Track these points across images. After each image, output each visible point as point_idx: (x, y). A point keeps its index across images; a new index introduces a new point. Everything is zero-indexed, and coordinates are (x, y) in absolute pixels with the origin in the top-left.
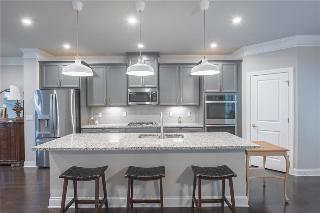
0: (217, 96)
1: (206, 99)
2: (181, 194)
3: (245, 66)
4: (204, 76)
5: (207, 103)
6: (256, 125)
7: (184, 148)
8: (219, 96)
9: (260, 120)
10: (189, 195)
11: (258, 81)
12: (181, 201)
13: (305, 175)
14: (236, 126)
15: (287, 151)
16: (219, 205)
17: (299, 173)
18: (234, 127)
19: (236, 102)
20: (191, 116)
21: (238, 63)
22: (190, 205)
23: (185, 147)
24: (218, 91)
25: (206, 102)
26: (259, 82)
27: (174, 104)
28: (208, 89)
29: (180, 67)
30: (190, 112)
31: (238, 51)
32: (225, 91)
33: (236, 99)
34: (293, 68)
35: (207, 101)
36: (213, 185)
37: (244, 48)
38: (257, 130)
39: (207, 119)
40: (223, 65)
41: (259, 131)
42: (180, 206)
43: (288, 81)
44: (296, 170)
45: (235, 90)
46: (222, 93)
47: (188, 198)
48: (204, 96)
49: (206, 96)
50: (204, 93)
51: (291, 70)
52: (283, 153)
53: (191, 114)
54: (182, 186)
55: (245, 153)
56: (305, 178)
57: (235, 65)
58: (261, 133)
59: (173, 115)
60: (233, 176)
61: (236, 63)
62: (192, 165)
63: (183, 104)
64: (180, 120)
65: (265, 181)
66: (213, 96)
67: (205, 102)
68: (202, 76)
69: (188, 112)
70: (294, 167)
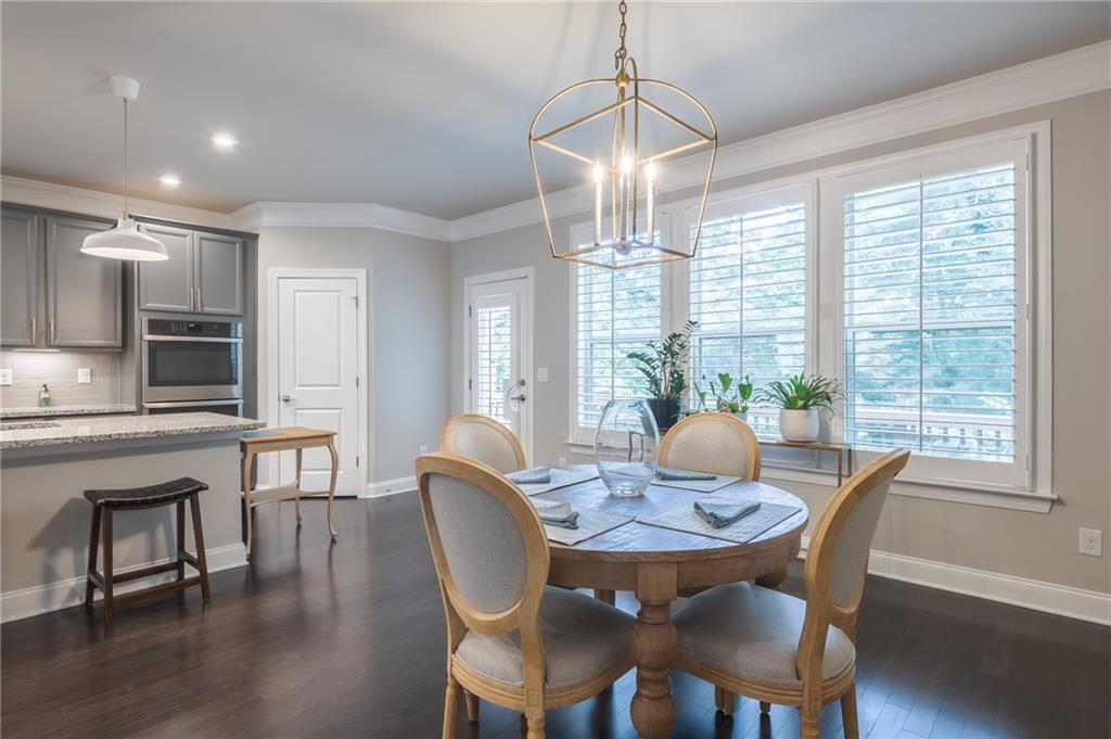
0: (185, 322)
1: (145, 329)
2: (49, 576)
3: (265, 250)
4: (138, 262)
5: (149, 341)
6: (291, 398)
7: (59, 442)
8: (192, 323)
9: (300, 386)
10: (78, 574)
11: (295, 291)
12: (48, 596)
13: (388, 494)
14: (240, 402)
15: (332, 435)
16: (172, 577)
17: (377, 490)
18: (236, 405)
19: (241, 341)
20: (91, 383)
21: (248, 241)
22: (81, 599)
23: (62, 439)
24: (185, 308)
25: (148, 337)
26: (298, 294)
27: (21, 341)
28: (150, 302)
29: (45, 224)
30: (88, 370)
31: (247, 209)
32: (206, 309)
33: (240, 335)
34: (364, 271)
35: (150, 332)
36: (152, 535)
37: (260, 204)
38: (293, 409)
39: (150, 385)
40: (202, 239)
41: (299, 411)
42: (44, 611)
43: (356, 298)
44: (372, 485)
45: (237, 310)
46: (198, 314)
47: (72, 583)
48: (140, 322)
49: (145, 320)
50: (140, 310)
51: (361, 274)
52: (326, 440)
53: (91, 375)
54: (53, 551)
55: (239, 447)
56: (388, 499)
57: (238, 245)
58: (301, 415)
59: (13, 379)
60: (201, 489)
61: (240, 240)
62: (87, 489)
63: (58, 342)
64: (46, 396)
65: (301, 515)
66: (171, 321)
67: (141, 338)
68: (133, 262)
69: (80, 370)
70: (368, 481)
